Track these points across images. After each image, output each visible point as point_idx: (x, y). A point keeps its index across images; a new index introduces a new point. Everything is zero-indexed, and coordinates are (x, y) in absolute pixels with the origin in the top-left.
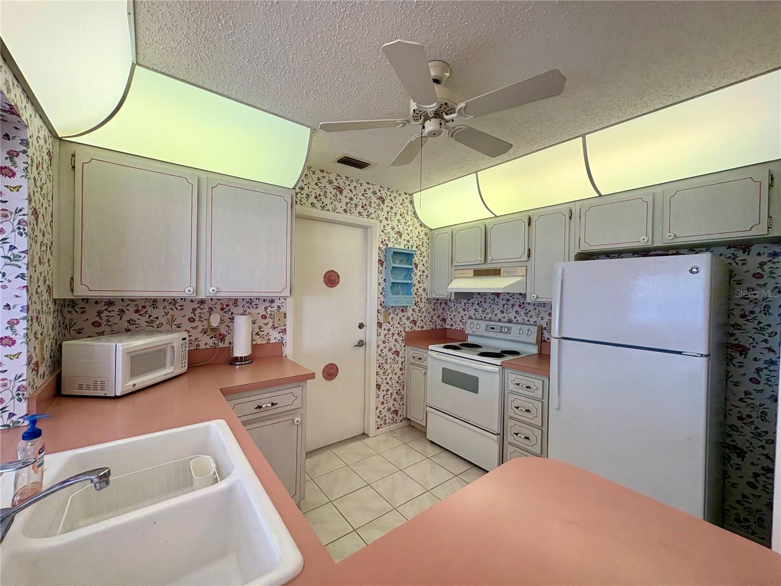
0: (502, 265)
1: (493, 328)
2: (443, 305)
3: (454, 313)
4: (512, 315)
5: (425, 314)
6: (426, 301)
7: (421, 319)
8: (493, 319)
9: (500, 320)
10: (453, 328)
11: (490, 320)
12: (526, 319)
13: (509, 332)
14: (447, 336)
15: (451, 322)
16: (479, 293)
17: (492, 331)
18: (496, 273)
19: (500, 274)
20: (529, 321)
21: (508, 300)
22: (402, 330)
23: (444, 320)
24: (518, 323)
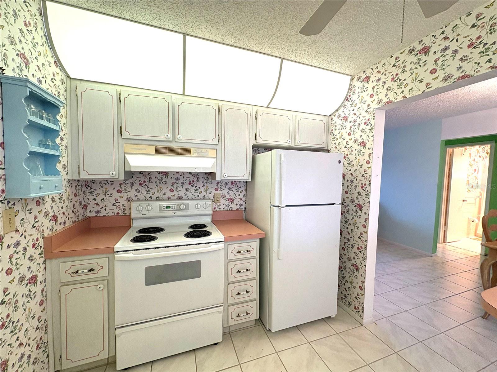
0: (194, 145)
1: (169, 207)
2: (84, 189)
3: (102, 196)
4: (182, 192)
5: (67, 203)
6: (67, 184)
7: (62, 211)
8: (160, 199)
9: (169, 199)
10: (100, 215)
11: (158, 199)
12: (196, 194)
13: (187, 208)
14: (92, 227)
15: (97, 208)
16: (141, 173)
17: (168, 211)
18: (186, 152)
19: (190, 154)
20: (198, 196)
21: (178, 179)
22: (39, 236)
23: (85, 207)
24: (189, 199)
